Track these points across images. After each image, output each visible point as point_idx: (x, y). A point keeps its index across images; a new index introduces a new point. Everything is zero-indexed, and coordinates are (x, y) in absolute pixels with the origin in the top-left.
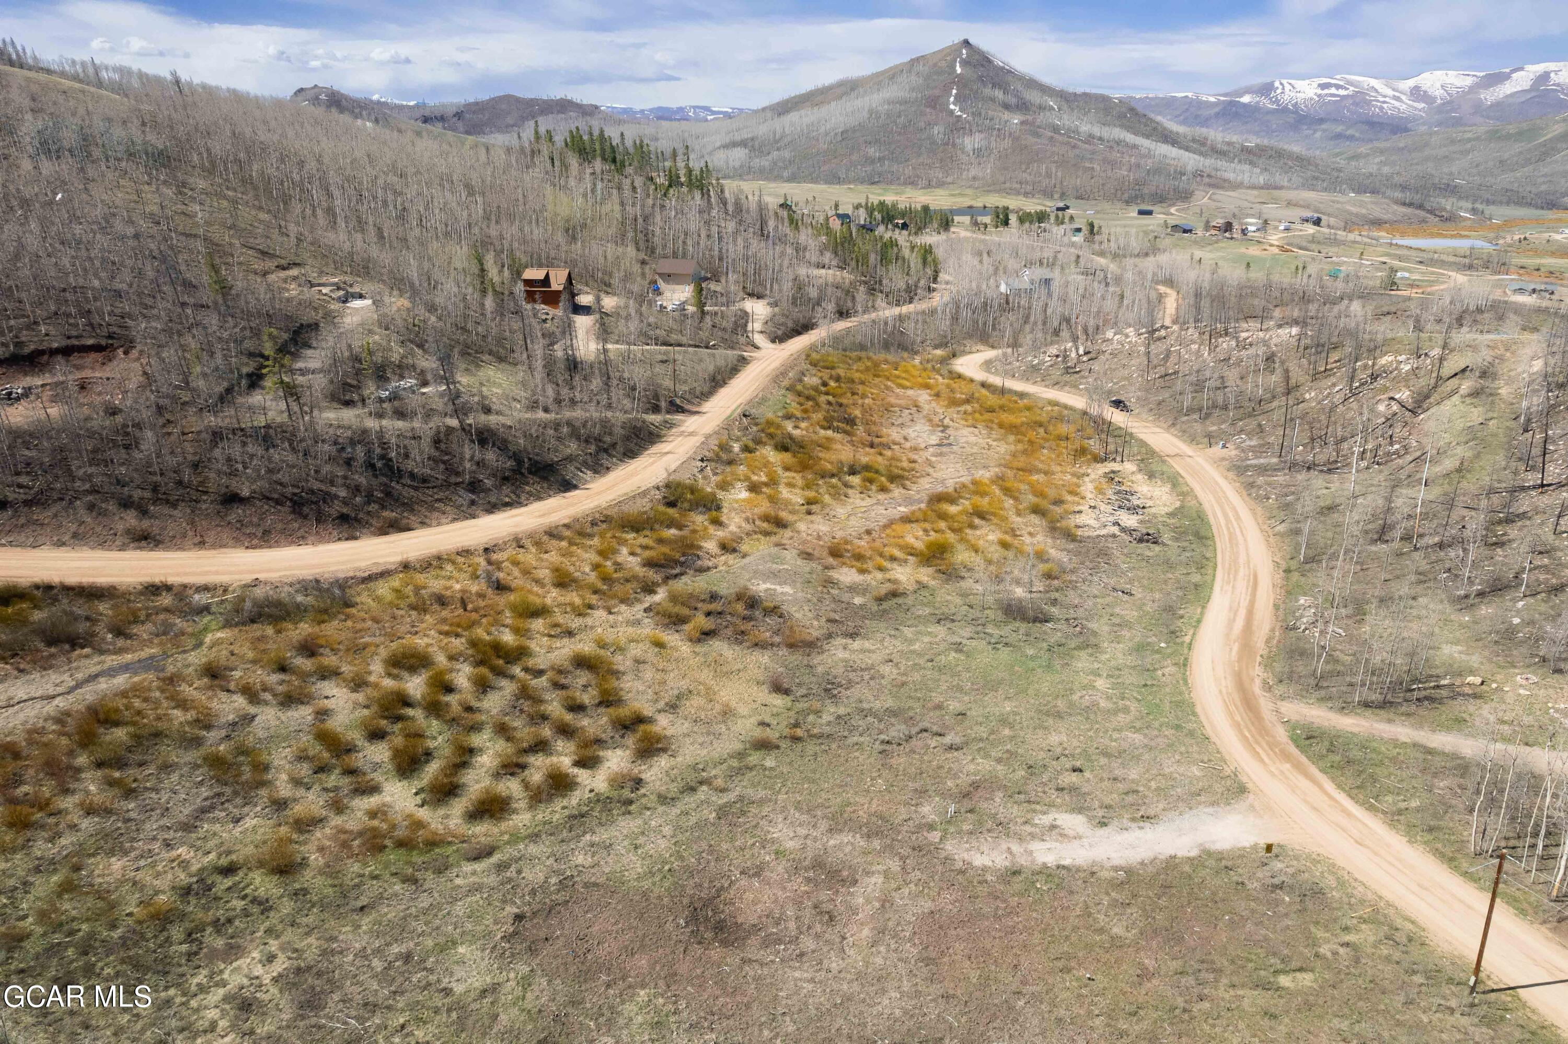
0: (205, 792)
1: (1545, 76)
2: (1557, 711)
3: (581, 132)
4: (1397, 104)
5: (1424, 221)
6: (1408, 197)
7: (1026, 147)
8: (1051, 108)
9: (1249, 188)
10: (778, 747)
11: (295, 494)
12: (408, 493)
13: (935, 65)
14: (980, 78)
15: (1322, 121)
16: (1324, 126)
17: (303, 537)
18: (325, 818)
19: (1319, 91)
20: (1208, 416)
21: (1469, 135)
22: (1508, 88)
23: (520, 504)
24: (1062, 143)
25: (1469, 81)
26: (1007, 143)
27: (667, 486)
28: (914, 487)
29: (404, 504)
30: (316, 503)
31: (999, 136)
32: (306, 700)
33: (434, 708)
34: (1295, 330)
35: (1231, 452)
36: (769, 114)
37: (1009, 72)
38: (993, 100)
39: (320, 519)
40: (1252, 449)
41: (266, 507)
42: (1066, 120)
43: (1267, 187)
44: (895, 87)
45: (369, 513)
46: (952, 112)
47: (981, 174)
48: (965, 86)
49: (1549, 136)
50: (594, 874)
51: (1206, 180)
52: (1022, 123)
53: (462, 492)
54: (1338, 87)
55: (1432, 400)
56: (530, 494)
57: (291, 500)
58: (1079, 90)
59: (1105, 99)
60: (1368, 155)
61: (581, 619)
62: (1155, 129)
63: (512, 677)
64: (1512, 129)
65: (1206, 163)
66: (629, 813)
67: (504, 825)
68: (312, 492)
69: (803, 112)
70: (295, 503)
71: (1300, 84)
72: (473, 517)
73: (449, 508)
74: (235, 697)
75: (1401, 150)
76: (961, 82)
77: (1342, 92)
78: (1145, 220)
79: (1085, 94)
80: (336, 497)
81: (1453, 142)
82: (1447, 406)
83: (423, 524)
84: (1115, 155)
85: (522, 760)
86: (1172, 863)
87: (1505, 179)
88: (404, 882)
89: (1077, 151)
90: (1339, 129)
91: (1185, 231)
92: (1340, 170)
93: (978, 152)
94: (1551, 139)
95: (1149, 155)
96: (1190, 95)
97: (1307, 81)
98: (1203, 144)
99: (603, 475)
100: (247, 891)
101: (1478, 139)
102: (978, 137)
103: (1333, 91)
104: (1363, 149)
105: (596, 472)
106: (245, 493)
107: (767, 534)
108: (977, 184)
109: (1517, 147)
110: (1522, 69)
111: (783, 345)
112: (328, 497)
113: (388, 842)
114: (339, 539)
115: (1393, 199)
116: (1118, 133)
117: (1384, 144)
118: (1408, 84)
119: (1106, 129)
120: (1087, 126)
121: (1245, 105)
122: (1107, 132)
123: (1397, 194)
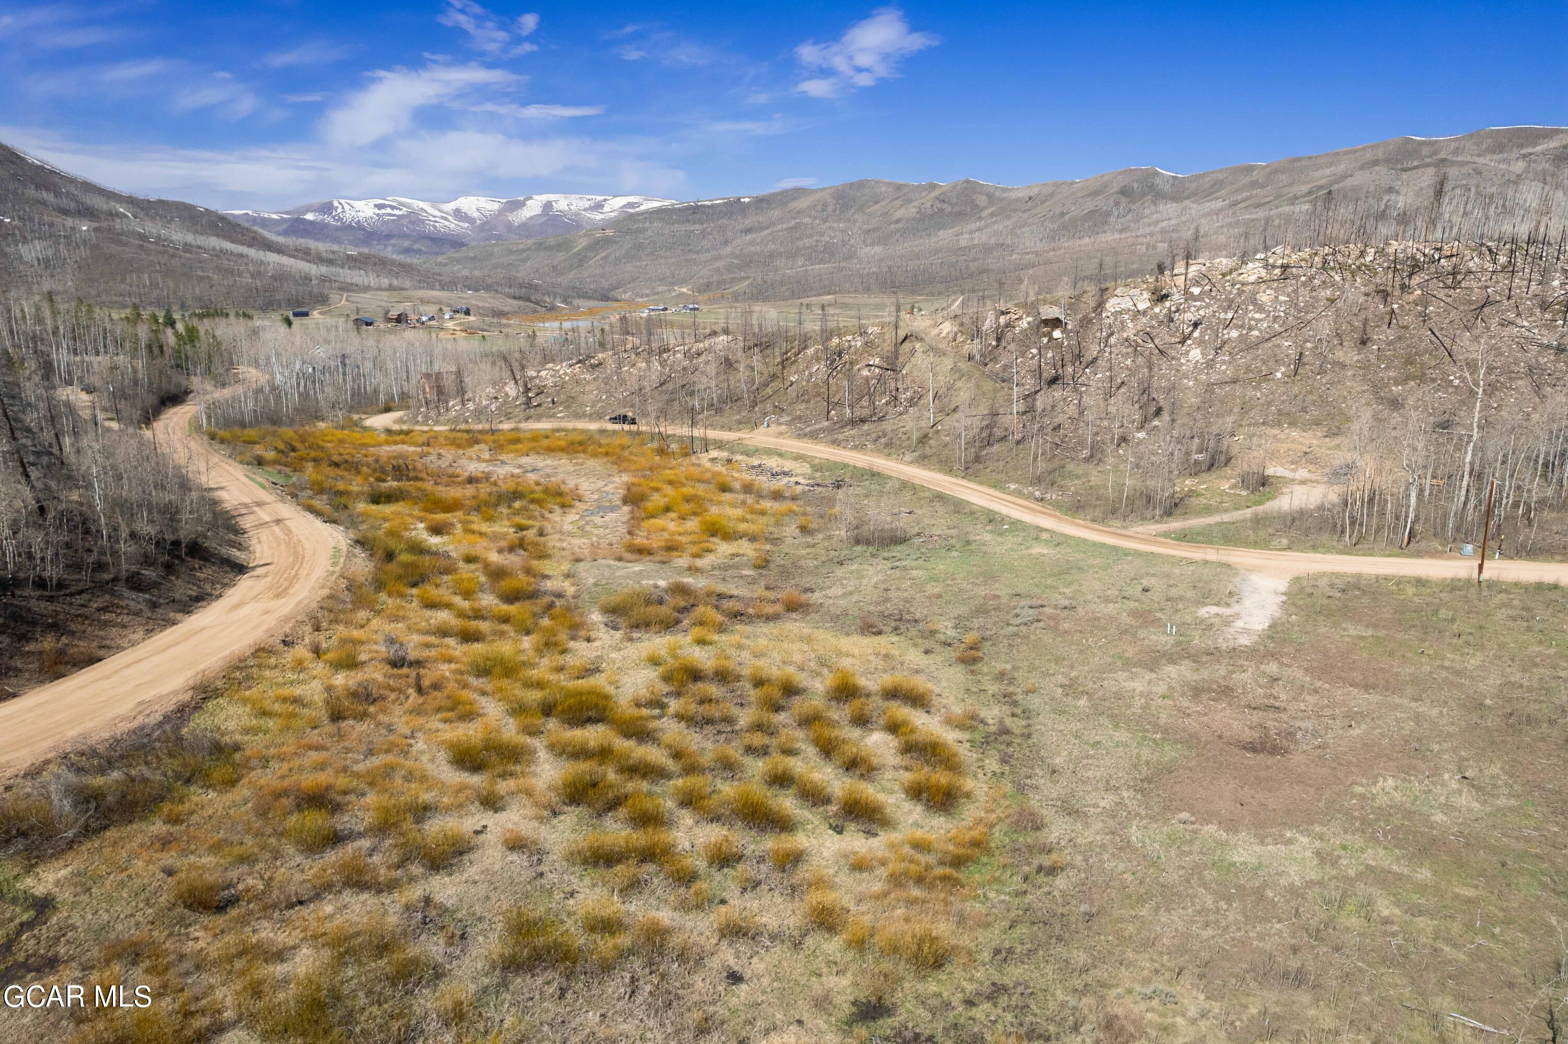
1: (548, 206)
4: (447, 223)
5: (535, 311)
6: (513, 292)
7: (112, 256)
8: (125, 215)
14: (15, 177)
15: (389, 236)
16: (393, 241)
19: (377, 211)
21: (521, 247)
22: (526, 213)
23: (211, 596)
24: (157, 252)
25: (496, 206)
26: (84, 252)
31: (68, 244)
37: (51, 172)
38: (44, 204)
42: (152, 228)
43: (391, 288)
49: (580, 247)
51: (333, 284)
52: (95, 230)
53: (126, 593)
54: (393, 208)
60: (446, 264)
62: (254, 238)
64: (552, 241)
65: (324, 269)
71: (358, 204)
75: (474, 258)
77: (397, 212)
79: (161, 202)
81: (511, 252)
84: (226, 263)
89: (181, 260)
90: (407, 244)
92: (441, 275)
93: (45, 263)
94: (581, 250)
95: (262, 262)
96: (250, 212)
97: (363, 202)
101: (529, 249)
102: (38, 245)
103: (389, 210)
104: (440, 259)
109: (561, 256)
110: (531, 198)
115: (505, 294)
116: (214, 242)
117: (456, 255)
118: (450, 207)
119: (202, 238)
120: (179, 235)
121: (311, 222)
122: (201, 240)
123: (507, 290)
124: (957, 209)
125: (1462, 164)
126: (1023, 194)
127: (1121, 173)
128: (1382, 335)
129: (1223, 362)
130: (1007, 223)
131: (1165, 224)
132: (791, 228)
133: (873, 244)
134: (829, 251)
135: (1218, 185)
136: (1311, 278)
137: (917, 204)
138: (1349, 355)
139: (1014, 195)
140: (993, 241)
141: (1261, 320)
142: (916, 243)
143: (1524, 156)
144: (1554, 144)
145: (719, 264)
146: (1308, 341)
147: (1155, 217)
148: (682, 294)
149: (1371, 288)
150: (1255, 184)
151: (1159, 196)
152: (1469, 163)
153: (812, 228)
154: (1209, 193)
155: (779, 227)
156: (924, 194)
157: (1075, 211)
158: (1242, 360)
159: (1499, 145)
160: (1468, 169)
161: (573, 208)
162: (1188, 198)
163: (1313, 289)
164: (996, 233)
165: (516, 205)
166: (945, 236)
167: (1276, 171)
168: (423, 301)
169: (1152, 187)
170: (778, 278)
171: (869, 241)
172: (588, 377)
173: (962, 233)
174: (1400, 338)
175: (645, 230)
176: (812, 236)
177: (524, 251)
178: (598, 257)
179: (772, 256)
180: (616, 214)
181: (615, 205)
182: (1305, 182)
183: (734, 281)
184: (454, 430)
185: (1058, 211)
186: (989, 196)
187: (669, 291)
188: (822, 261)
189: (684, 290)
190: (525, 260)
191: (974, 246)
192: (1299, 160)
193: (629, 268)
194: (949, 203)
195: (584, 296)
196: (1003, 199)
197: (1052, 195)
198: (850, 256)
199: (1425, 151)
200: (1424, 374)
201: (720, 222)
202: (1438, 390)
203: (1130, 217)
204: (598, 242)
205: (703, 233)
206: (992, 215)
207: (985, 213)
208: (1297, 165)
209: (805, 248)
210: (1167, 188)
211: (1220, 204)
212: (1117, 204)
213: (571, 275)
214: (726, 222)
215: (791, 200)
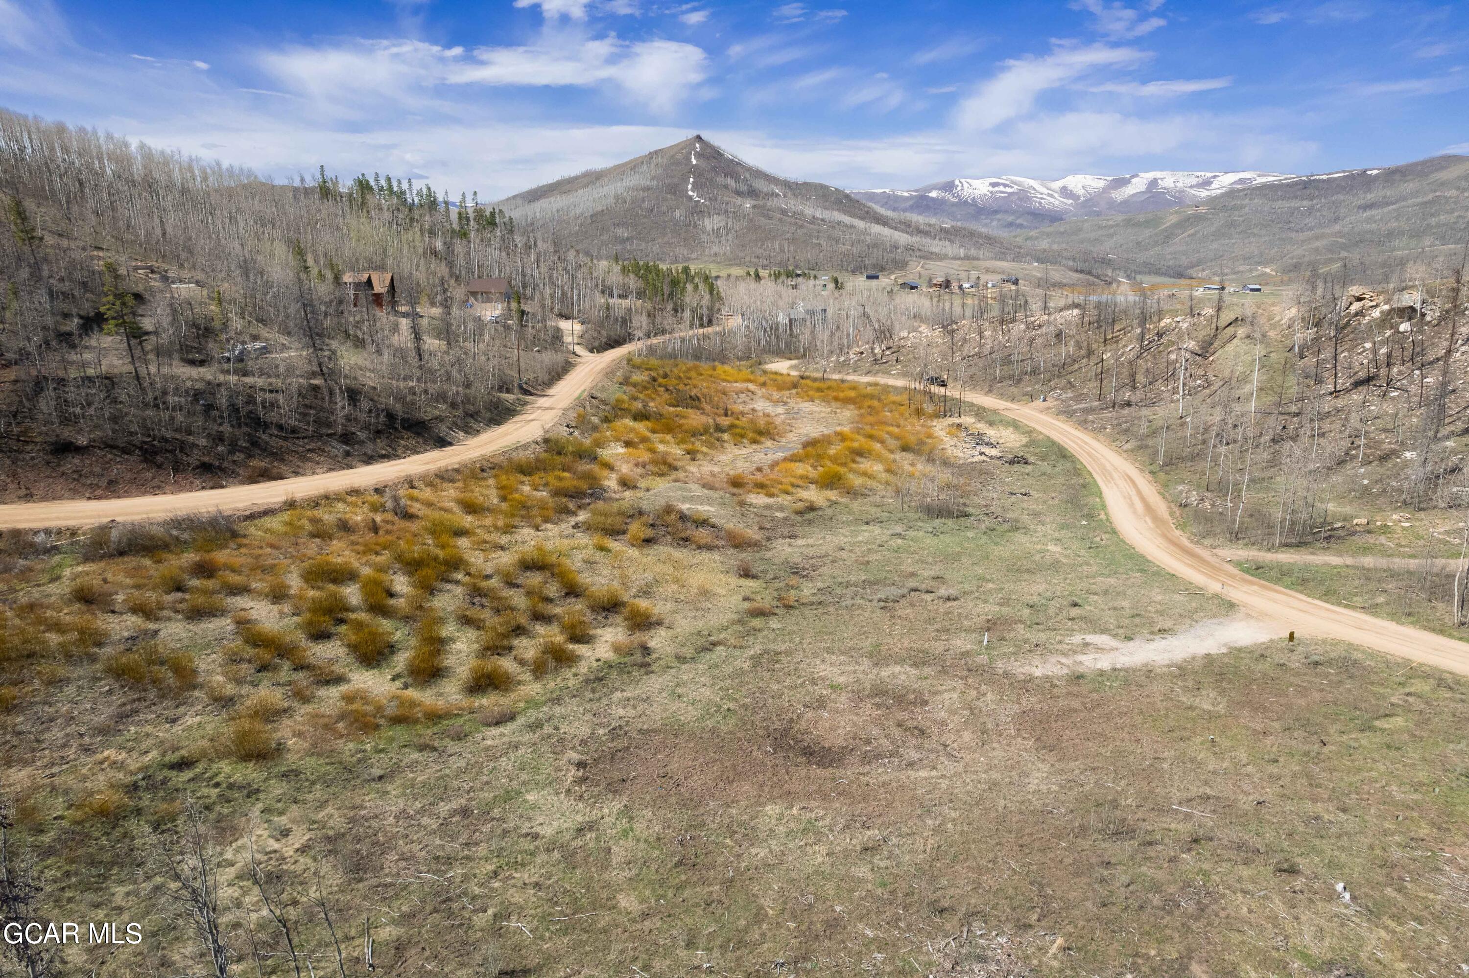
0: (117, 699)
1: (1154, 183)
2: (1439, 533)
3: (367, 177)
4: (1052, 200)
6: (1079, 265)
7: (760, 227)
8: (777, 195)
9: (953, 258)
10: (775, 614)
11: (145, 443)
12: (275, 443)
13: (672, 157)
14: (714, 169)
15: (996, 212)
16: (999, 216)
17: (159, 487)
18: (290, 708)
19: (991, 189)
20: (1019, 381)
21: (1111, 223)
22: (1130, 190)
23: (397, 457)
24: (791, 224)
25: (1101, 184)
26: (742, 224)
27: (546, 441)
28: (784, 440)
29: (273, 453)
30: (172, 452)
31: (734, 218)
32: (219, 613)
33: (378, 609)
34: (1076, 312)
35: (1051, 403)
36: (520, 201)
37: (738, 164)
38: (727, 187)
39: (178, 468)
40: (1071, 398)
41: (109, 456)
42: (792, 204)
43: (966, 258)
44: (637, 177)
45: (234, 462)
46: (691, 198)
47: (722, 251)
48: (701, 175)
49: (1168, 224)
50: (644, 723)
51: (917, 253)
52: (754, 207)
53: (335, 443)
54: (1005, 185)
55: (1216, 345)
56: (406, 448)
57: (141, 449)
58: (800, 180)
59: (823, 187)
60: (1037, 238)
61: (508, 536)
62: (867, 213)
63: (457, 582)
64: (1141, 218)
65: (916, 240)
66: (652, 672)
67: (513, 696)
68: (165, 440)
69: (552, 199)
70: (144, 452)
71: (976, 183)
72: (351, 467)
73: (322, 459)
74: (125, 617)
75: (1062, 233)
76: (697, 172)
77: (1009, 190)
78: (874, 282)
79: (805, 183)
80: (194, 445)
81: (1100, 227)
82: (1230, 348)
83: (296, 474)
84: (837, 233)
85: (506, 642)
86: (1209, 659)
87: (1142, 257)
88: (421, 751)
89: (805, 231)
90: (1011, 218)
91: (913, 288)
92: (1020, 248)
93: (717, 232)
94: (1170, 227)
95: (865, 232)
96: (887, 191)
97: (981, 181)
98: (909, 226)
99: (475, 436)
100: (218, 779)
101: (1117, 225)
102: (716, 218)
103: (1001, 188)
104: (1033, 233)
105: (467, 432)
106: (82, 441)
107: (661, 475)
108: (719, 259)
109: (1147, 232)
110: (1137, 176)
111: (601, 355)
112: (183, 447)
113: (382, 721)
114: (203, 488)
115: (1069, 267)
116: (837, 216)
117: (1049, 230)
118: (1057, 185)
119: (827, 212)
120: (810, 210)
121: (933, 199)
122: (827, 215)
123: (1075, 263)
132: (1425, 203)
145: (1320, 243)
148: (1266, 274)
153: (1456, 203)
155: (1410, 202)
161: (1178, 184)
165: (1121, 183)
168: (988, 271)
175: (1242, 207)
177: (1112, 227)
178: (1186, 234)
179: (1390, 235)
180: (1223, 190)
181: (1225, 181)
183: (1328, 262)
187: (1251, 271)
189: (1268, 270)
190: (1111, 236)
193: (1215, 245)
201: (1334, 198)
204: (1188, 219)
205: (1310, 210)
209: (1438, 225)
214: (1342, 198)
215: (1436, 170)
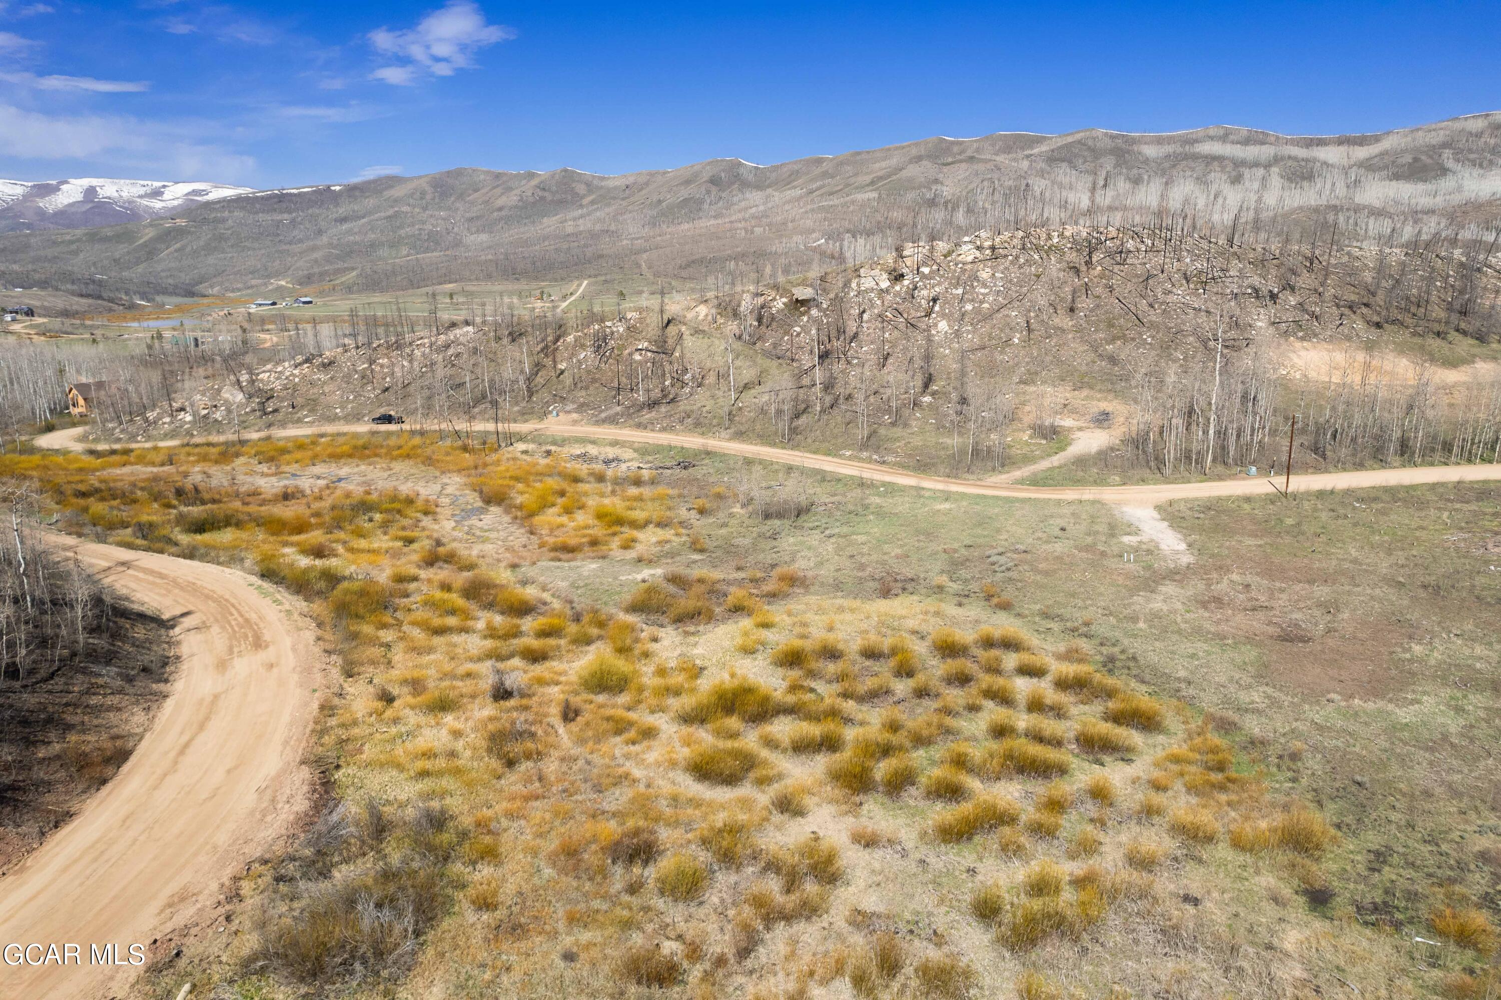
6: (77, 289)
22: (63, 199)
25: (19, 190)
34: (471, 329)
49: (146, 238)
55: (670, 342)
64: (107, 232)
94: (149, 241)
109: (122, 248)
110: (66, 182)
115: (67, 291)
123: (69, 286)
124: (558, 197)
125: (986, 161)
126: (620, 182)
127: (709, 163)
128: (1085, 303)
129: (968, 332)
130: (607, 210)
131: (754, 210)
132: (390, 217)
133: (478, 232)
134: (434, 240)
135: (795, 175)
136: (1017, 258)
137: (517, 192)
138: (1063, 321)
139: (611, 184)
140: (598, 227)
141: (987, 294)
142: (522, 230)
143: (1028, 156)
144: (1044, 148)
145: (317, 255)
146: (1029, 311)
147: (743, 204)
148: (282, 286)
149: (1064, 265)
150: (825, 175)
151: (745, 185)
152: (990, 160)
153: (413, 217)
154: (787, 182)
155: (377, 216)
156: (523, 182)
157: (670, 199)
158: (984, 329)
159: (1010, 146)
160: (990, 166)
161: (123, 194)
162: (769, 186)
163: (1020, 267)
164: (599, 220)
166: (550, 223)
167: (842, 163)
169: (737, 176)
170: (389, 268)
171: (474, 229)
172: (322, 377)
173: (566, 221)
174: (1098, 306)
175: (224, 220)
176: (413, 225)
177: (71, 242)
178: (172, 249)
179: (373, 245)
180: (180, 201)
181: (177, 192)
182: (867, 173)
183: (338, 272)
184: (188, 445)
185: (655, 198)
186: (588, 184)
187: (265, 284)
188: (427, 250)
189: (283, 283)
190: (76, 253)
191: (581, 233)
192: (859, 153)
193: (211, 260)
194: (549, 190)
195: (165, 292)
196: (602, 187)
197: (647, 184)
198: (458, 244)
199: (956, 149)
200: (1125, 335)
201: (310, 211)
202: (1138, 348)
203: (720, 204)
204: (168, 232)
205: (293, 222)
206: (592, 202)
207: (585, 201)
208: (858, 158)
209: (408, 237)
210: (751, 177)
211: (798, 192)
212: (708, 192)
213: (140, 269)
214: (317, 211)
215: (386, 189)
